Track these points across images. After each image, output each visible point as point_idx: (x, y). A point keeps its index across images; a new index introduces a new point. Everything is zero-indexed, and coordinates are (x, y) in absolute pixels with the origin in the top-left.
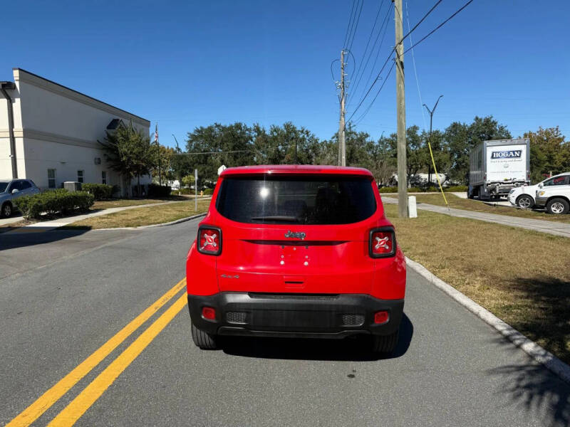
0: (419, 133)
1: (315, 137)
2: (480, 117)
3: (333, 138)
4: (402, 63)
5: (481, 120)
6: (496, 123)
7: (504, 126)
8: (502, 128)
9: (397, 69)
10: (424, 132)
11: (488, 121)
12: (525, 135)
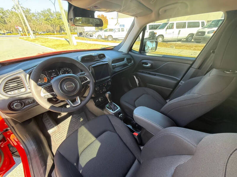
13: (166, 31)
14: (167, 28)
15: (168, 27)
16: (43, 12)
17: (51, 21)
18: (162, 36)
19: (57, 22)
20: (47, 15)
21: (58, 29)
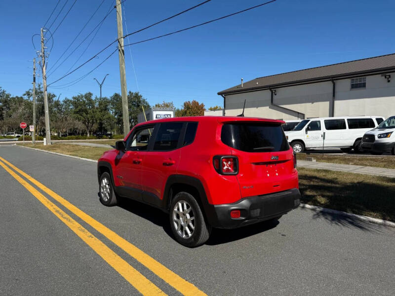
0: (93, 98)
1: (6, 93)
2: (132, 92)
3: (24, 95)
4: (123, 51)
5: (132, 93)
6: (141, 97)
7: (145, 99)
8: (144, 100)
9: (120, 54)
10: (96, 98)
11: (137, 94)
12: (156, 105)
13: (307, 133)
14: (307, 130)
15: (308, 128)
16: (77, 99)
17: (87, 114)
18: (300, 142)
19: (98, 115)
20: (82, 103)
21: (95, 129)
